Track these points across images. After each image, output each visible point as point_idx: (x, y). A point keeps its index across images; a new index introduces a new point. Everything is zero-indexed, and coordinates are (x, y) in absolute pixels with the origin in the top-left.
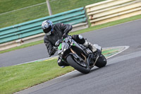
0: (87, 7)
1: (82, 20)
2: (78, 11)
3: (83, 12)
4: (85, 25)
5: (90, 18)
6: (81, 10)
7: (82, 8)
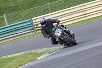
0: (33, 19)
1: (30, 28)
2: (27, 22)
3: (31, 23)
4: (32, 32)
5: (35, 26)
6: (29, 21)
7: (30, 20)
